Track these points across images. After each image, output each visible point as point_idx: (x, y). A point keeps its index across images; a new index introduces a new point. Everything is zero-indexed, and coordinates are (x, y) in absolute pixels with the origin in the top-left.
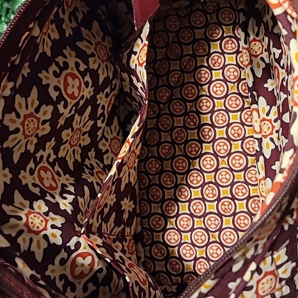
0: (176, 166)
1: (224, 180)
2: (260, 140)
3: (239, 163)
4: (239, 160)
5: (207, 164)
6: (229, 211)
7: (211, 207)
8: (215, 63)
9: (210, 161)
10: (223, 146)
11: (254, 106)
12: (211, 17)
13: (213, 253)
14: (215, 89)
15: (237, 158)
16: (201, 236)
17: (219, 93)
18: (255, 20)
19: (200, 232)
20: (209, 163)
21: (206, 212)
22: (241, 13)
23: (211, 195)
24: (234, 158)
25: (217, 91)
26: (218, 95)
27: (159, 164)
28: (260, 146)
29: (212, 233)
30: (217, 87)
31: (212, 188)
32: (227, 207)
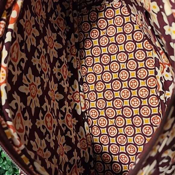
0: (127, 74)
1: (97, 67)
2: (80, 91)
3: (90, 77)
4: (90, 80)
5: (107, 76)
6: (95, 49)
7: (105, 50)
8: (106, 139)
9: (106, 78)
10: (99, 87)
11: (83, 110)
12: (109, 168)
13: (103, 23)
14: (104, 122)
15: (91, 81)
16: (110, 32)
17: (102, 120)
18: (85, 161)
19: (111, 34)
20: (106, 77)
21: (107, 47)
22: (92, 167)
23: (105, 57)
24: (93, 80)
25: (103, 121)
26: (103, 119)
27: (139, 75)
28: (80, 88)
29: (104, 35)
30: (103, 123)
31: (105, 62)
32: (97, 51)
